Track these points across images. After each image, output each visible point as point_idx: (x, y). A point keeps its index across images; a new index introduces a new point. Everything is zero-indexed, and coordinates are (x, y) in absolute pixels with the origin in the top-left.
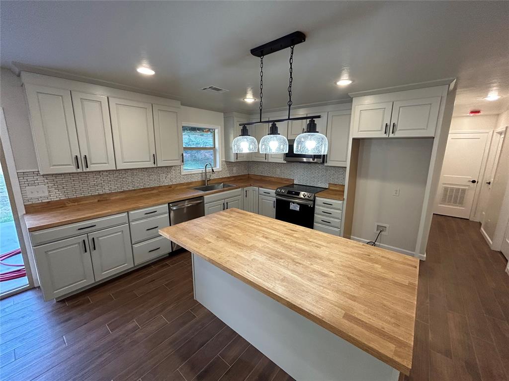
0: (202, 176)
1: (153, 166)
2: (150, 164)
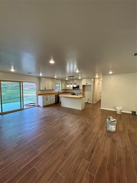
2: (52, 89)
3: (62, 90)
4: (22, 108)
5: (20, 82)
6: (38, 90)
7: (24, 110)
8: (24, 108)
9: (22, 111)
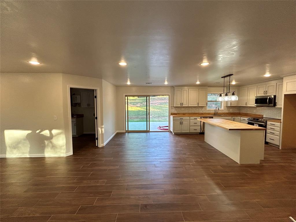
0: (215, 111)
1: (198, 106)
2: (197, 106)
3: (227, 107)
4: (148, 130)
5: (147, 96)
6: (171, 107)
7: (150, 133)
8: (150, 131)
9: (148, 133)
